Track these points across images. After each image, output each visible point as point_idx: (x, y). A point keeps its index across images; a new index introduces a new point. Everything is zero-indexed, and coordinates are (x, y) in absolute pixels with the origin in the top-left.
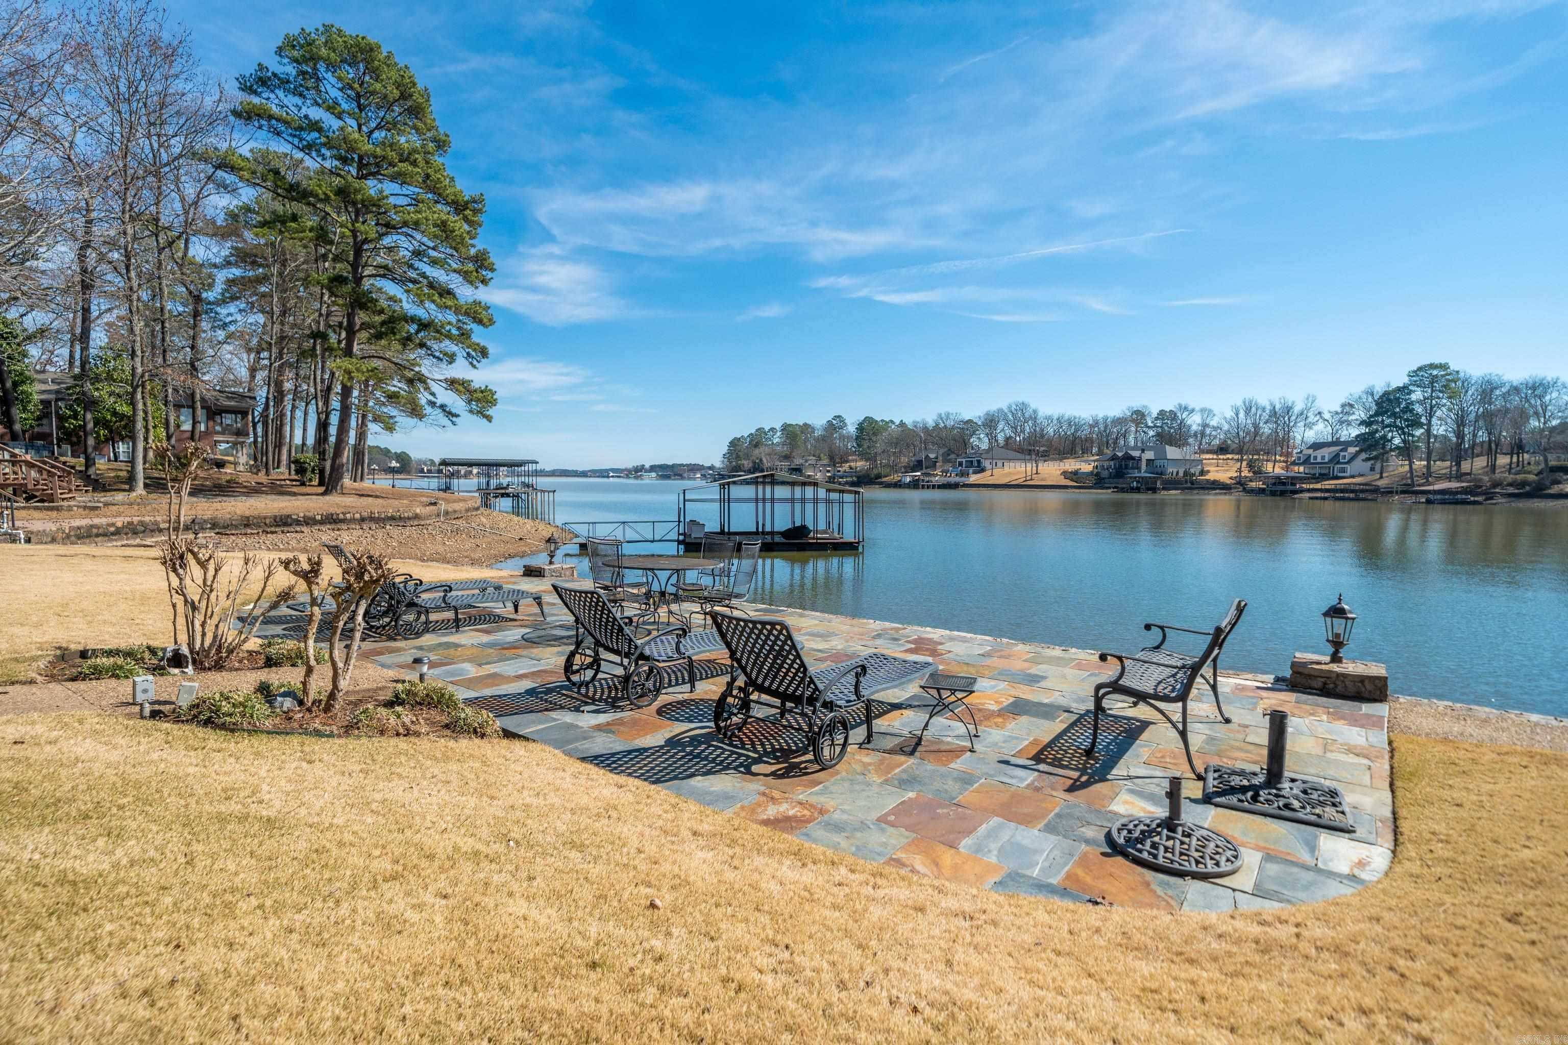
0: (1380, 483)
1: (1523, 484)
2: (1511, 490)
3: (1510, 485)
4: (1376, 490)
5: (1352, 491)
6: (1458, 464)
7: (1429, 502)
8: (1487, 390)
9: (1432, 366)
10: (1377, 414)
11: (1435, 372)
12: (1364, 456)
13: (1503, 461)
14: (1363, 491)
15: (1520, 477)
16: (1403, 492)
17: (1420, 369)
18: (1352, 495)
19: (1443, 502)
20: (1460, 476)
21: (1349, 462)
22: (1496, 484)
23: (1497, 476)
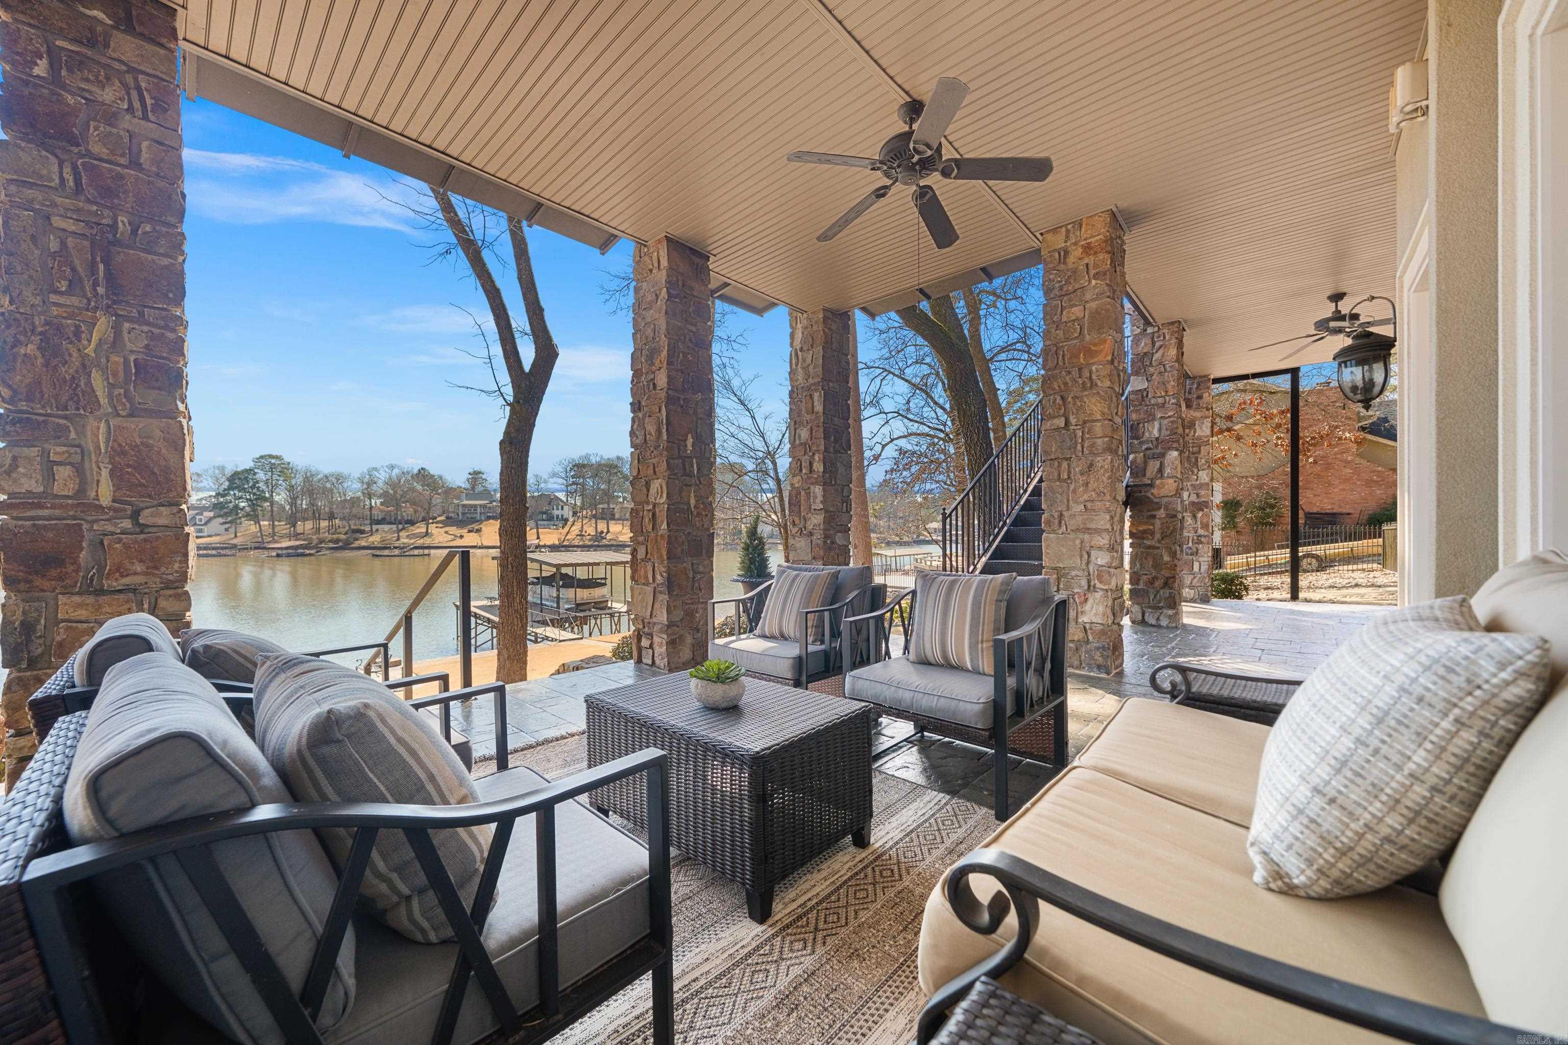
0: (235, 541)
1: (337, 541)
2: (331, 545)
3: (330, 541)
4: (234, 546)
5: (214, 549)
6: (294, 526)
7: (278, 556)
8: (308, 478)
9: (271, 456)
10: (230, 488)
11: (273, 461)
12: (221, 520)
13: (324, 524)
14: (223, 548)
15: (335, 536)
16: (256, 548)
17: (262, 457)
18: (214, 552)
19: (289, 555)
20: (296, 536)
21: (206, 524)
22: (321, 541)
23: (321, 536)
